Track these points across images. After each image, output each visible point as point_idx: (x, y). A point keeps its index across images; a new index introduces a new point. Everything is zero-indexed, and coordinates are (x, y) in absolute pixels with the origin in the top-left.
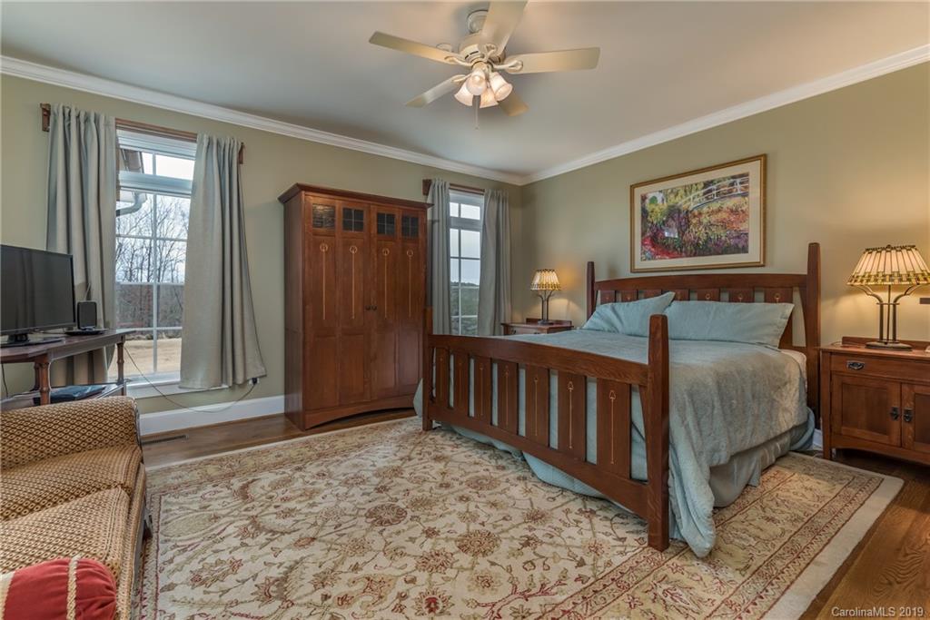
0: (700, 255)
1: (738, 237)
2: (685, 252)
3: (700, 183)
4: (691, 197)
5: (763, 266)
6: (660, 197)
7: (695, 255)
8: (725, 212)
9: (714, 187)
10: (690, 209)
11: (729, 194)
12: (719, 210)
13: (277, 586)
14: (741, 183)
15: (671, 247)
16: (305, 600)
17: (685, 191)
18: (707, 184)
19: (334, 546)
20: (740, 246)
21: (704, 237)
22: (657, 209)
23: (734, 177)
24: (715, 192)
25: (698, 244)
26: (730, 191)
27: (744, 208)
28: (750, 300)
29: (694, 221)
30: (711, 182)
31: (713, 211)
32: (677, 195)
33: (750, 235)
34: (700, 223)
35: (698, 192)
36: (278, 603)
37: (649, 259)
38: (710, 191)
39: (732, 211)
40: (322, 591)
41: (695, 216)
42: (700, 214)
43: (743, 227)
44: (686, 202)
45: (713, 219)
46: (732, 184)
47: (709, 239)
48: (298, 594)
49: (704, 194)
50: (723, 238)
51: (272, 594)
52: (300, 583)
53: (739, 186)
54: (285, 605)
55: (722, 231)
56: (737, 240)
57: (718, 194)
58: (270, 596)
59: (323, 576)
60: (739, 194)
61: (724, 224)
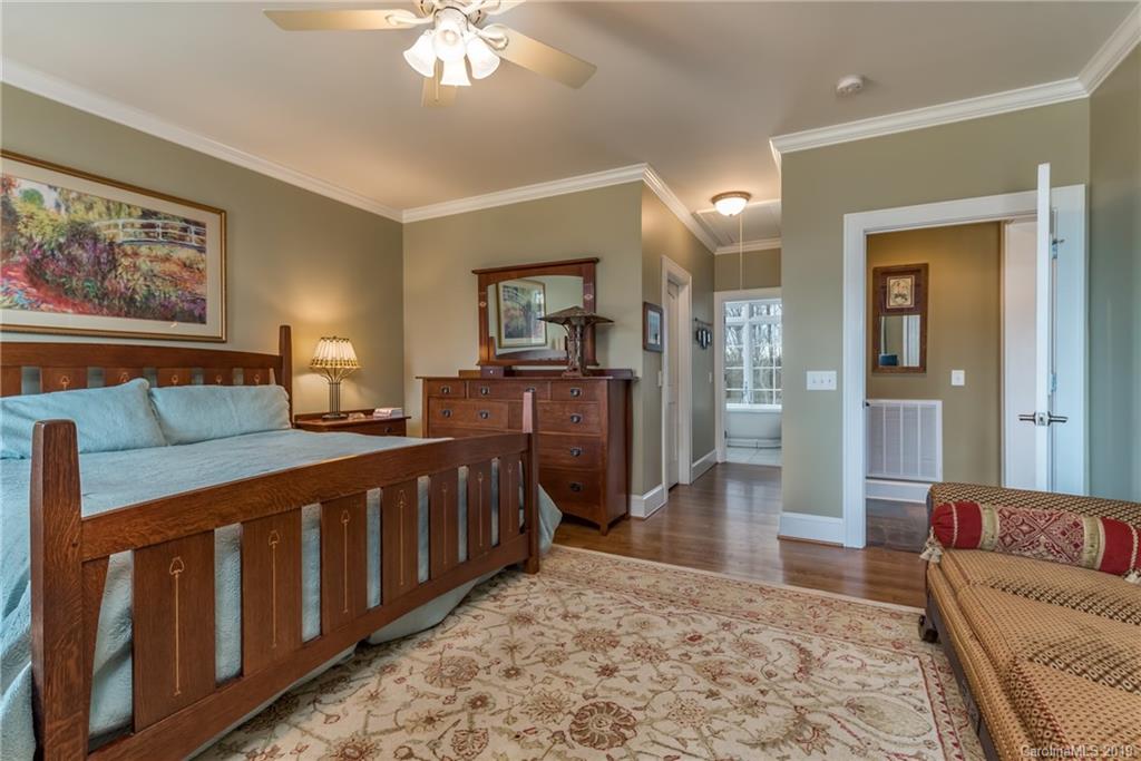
0: (135, 316)
1: (194, 302)
2: (108, 307)
3: (136, 208)
4: (120, 222)
5: (224, 342)
6: (50, 198)
7: (127, 315)
8: (175, 263)
9: (159, 222)
10: (119, 240)
11: (180, 240)
12: (167, 259)
13: (801, 734)
14: (196, 233)
15: (79, 293)
16: (782, 703)
17: (108, 209)
18: (146, 214)
19: (707, 733)
20: (196, 313)
21: (142, 291)
22: (42, 215)
23: (186, 221)
24: (160, 230)
25: (132, 299)
26: (182, 238)
27: (201, 266)
28: (228, 382)
29: (125, 262)
30: (155, 214)
31: (156, 257)
32: (90, 208)
33: (208, 302)
34: (136, 268)
35: (132, 220)
36: (809, 717)
37: (22, 307)
38: (152, 226)
39: (185, 265)
40: (761, 698)
41: (126, 255)
42: (136, 254)
43: (199, 290)
44: (109, 227)
45: (158, 267)
46: (185, 230)
47: (150, 295)
48: (785, 711)
49: (143, 226)
50: (173, 299)
51: (811, 730)
52: (776, 720)
53: (194, 237)
54: (803, 711)
55: (171, 289)
56: (192, 306)
57: (164, 235)
58: (814, 729)
59: (749, 711)
60: (193, 247)
61: (175, 281)
